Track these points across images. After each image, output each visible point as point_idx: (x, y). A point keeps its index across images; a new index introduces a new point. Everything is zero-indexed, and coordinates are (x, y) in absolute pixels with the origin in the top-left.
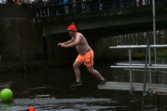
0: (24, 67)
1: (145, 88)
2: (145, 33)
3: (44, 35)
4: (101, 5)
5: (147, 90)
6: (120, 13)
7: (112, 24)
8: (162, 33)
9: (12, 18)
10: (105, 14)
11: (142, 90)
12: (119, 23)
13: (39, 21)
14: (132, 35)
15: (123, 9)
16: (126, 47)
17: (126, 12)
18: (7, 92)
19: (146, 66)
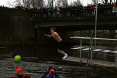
3: (36, 27)
5: (89, 63)
6: (79, 18)
7: (74, 24)
8: (102, 31)
9: (19, 17)
10: (71, 19)
11: (86, 62)
12: (78, 24)
13: (34, 19)
14: (85, 31)
16: (79, 38)
17: (82, 18)
18: (18, 57)
19: (89, 49)
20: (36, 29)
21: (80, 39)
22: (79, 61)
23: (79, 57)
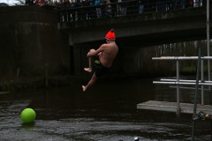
0: (47, 83)
1: (195, 110)
2: (196, 43)
3: (71, 44)
4: (141, 7)
5: (198, 112)
6: (165, 17)
7: (154, 30)
10: (146, 18)
11: (192, 112)
13: (65, 27)
14: (180, 44)
15: (168, 12)
17: (172, 15)
19: (197, 82)
20: (71, 47)
21: (175, 60)
22: (175, 110)
23: (175, 101)
